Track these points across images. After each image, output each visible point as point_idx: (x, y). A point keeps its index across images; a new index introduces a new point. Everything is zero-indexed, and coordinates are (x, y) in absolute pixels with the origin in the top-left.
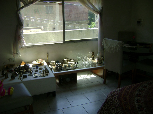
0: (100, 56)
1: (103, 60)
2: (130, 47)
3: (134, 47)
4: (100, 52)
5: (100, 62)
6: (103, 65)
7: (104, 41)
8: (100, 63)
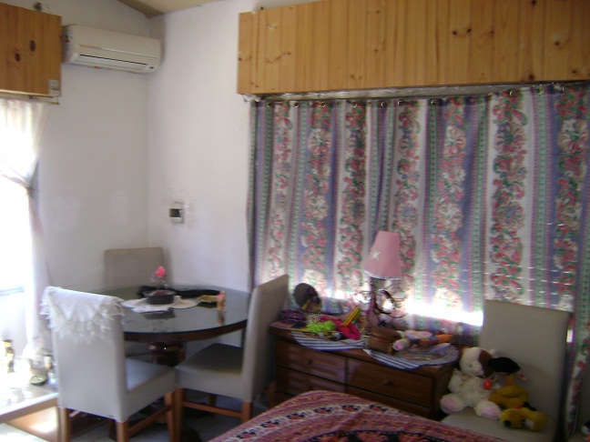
0: (38, 354)
1: (52, 367)
2: (149, 308)
3: (164, 308)
4: (36, 338)
5: (41, 379)
6: (54, 389)
7: (46, 301)
8: (42, 384)
